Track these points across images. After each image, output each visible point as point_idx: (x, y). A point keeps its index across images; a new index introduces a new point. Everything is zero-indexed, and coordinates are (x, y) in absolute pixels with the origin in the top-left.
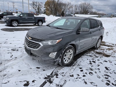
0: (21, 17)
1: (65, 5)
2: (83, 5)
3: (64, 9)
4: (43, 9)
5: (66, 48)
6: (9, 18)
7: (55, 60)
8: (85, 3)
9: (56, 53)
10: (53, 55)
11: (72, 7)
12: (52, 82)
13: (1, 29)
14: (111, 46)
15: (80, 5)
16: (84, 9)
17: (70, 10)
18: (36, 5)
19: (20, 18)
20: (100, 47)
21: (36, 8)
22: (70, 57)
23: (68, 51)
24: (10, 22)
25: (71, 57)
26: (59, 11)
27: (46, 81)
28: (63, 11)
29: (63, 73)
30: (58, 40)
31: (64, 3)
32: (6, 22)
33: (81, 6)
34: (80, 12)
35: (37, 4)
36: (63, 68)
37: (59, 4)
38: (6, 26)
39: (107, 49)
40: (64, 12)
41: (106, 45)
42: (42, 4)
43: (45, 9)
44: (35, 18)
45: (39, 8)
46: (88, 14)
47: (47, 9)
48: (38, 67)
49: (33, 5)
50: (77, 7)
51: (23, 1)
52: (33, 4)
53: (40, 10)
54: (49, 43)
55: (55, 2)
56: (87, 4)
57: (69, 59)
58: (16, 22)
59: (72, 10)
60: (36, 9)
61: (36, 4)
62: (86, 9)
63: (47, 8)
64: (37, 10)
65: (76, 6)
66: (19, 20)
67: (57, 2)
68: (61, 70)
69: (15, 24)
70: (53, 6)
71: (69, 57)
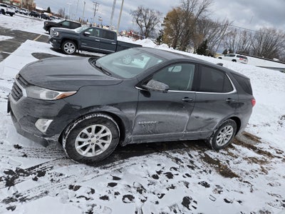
0: (85, 35)
1: (214, 26)
2: (265, 35)
3: (211, 38)
4: (158, 28)
5: (87, 118)
6: (61, 32)
7: (47, 139)
8: (274, 31)
9: (50, 121)
10: (43, 125)
11: (233, 34)
12: (14, 185)
13: (33, 54)
14: (269, 155)
15: (257, 33)
16: (266, 44)
17: (228, 41)
18: (145, 17)
19: (83, 37)
20: (232, 147)
21: (143, 24)
22: (103, 144)
23: (94, 127)
24: (60, 41)
25: (106, 146)
26: (194, 39)
27: (3, 179)
28: (206, 42)
29: (61, 175)
30: (61, 93)
31: (214, 21)
32: (51, 40)
33: (259, 36)
34: (255, 50)
35: (148, 16)
36: (73, 166)
37: (200, 22)
38: (51, 48)
39: (245, 159)
40: (209, 45)
41: (254, 149)
42: (158, 17)
43: (163, 28)
44: (117, 45)
45: (149, 24)
46: (275, 59)
47: (169, 31)
48: (20, 145)
49: (138, 15)
50: (248, 37)
51: (115, 3)
52: (140, 13)
53: (152, 29)
54: (43, 94)
55: (192, 15)
56: (277, 32)
57: (97, 148)
58: (73, 46)
59: (232, 40)
60: (141, 26)
61: (144, 14)
62: (272, 46)
63: (169, 28)
64: (144, 28)
65: (245, 33)
66: (80, 42)
67: (195, 15)
68: (66, 167)
69: (70, 48)
70: (183, 24)
71: (99, 144)
